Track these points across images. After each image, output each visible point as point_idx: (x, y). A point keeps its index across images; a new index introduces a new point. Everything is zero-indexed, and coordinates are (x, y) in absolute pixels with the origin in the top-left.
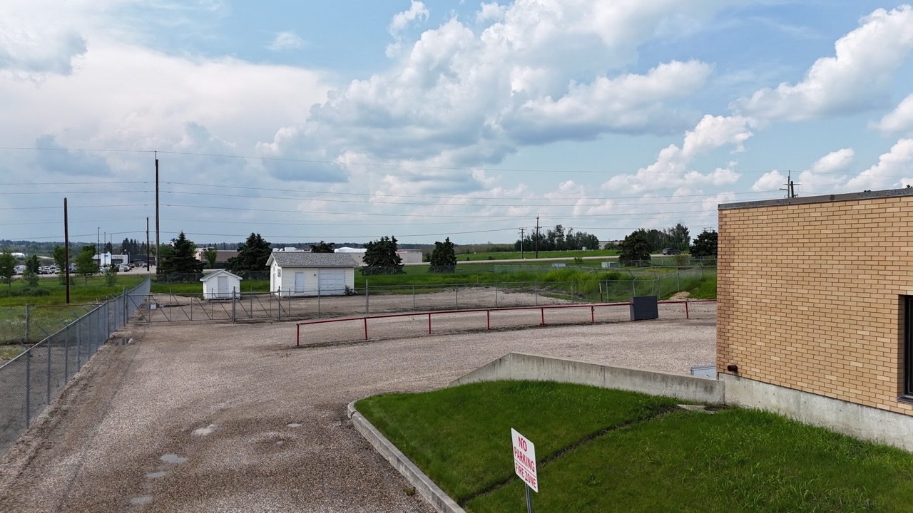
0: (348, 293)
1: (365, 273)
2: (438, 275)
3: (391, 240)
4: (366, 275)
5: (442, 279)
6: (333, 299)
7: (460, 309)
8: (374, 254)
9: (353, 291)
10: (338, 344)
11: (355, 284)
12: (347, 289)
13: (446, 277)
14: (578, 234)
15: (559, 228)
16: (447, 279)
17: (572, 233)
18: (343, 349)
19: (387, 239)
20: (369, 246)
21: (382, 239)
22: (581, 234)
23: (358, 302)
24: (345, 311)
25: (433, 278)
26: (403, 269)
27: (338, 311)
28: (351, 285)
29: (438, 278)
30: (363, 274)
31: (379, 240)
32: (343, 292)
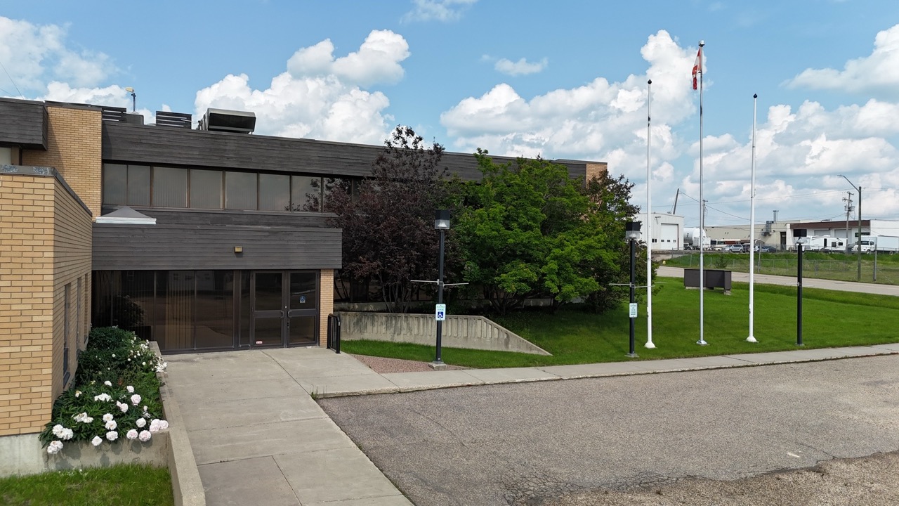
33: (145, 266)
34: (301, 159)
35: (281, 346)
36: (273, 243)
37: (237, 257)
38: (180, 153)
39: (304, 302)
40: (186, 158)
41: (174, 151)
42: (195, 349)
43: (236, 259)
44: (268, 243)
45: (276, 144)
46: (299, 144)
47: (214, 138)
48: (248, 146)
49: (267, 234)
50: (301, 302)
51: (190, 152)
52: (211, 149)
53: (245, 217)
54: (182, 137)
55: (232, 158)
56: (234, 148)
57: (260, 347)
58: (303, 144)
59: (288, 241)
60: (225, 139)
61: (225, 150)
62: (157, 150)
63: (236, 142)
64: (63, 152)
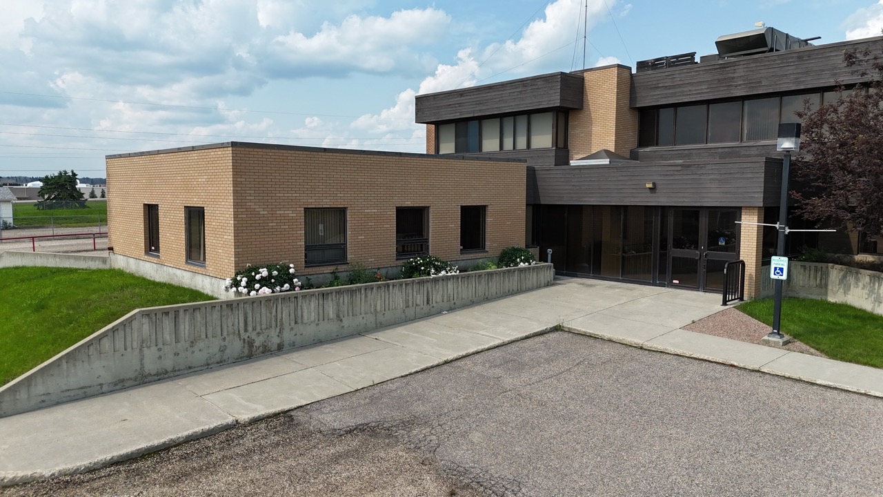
0: (7, 227)
1: (41, 208)
3: (71, 174)
8: (50, 188)
9: (12, 225)
11: (14, 217)
12: (5, 223)
19: (66, 173)
20: (46, 180)
21: (61, 173)
26: (86, 204)
28: (10, 221)
30: (38, 209)
31: (57, 174)
33: (581, 201)
34: (823, 71)
35: (697, 289)
36: (685, 177)
37: (651, 193)
38: (690, 90)
39: (724, 244)
40: (695, 94)
41: (685, 89)
42: (620, 278)
43: (650, 195)
44: (680, 178)
45: (792, 58)
46: (821, 51)
47: (723, 68)
48: (759, 68)
49: (679, 168)
50: (720, 243)
51: (699, 88)
52: (719, 80)
53: (755, 149)
54: (693, 73)
55: (740, 85)
56: (743, 74)
57: (676, 286)
58: (827, 50)
59: (701, 175)
60: (734, 66)
61: (733, 78)
62: (671, 91)
63: (745, 66)
64: (592, 108)
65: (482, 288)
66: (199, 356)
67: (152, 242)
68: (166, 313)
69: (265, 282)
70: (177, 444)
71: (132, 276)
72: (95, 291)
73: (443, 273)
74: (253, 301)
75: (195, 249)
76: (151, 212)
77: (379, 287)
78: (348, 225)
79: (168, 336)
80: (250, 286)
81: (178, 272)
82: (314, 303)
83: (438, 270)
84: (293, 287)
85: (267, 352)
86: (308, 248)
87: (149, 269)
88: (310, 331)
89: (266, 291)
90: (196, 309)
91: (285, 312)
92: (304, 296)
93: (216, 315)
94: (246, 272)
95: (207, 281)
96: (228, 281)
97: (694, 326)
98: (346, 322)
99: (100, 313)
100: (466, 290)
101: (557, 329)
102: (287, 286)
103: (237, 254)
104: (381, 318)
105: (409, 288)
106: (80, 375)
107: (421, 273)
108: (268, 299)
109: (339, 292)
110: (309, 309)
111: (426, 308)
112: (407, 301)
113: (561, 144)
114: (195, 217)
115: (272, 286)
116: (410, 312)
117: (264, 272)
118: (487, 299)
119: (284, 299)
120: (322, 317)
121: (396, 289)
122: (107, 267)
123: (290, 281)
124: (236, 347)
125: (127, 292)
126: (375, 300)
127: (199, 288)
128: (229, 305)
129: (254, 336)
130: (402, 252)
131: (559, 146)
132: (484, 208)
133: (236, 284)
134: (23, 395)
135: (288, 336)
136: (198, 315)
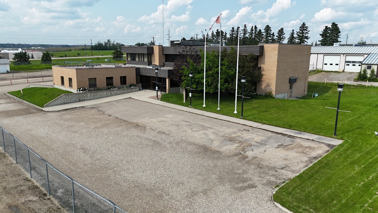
0: (8, 72)
2: (44, 64)
4: (16, 65)
5: (45, 66)
6: (2, 74)
7: (35, 77)
9: (10, 72)
10: (4, 86)
11: (10, 69)
12: (7, 71)
13: (47, 65)
14: (117, 43)
15: (109, 41)
16: (47, 66)
17: (114, 43)
18: (5, 87)
21: (21, 52)
22: (118, 43)
23: (10, 75)
24: (7, 78)
25: (41, 66)
26: (31, 62)
27: (5, 78)
28: (9, 70)
29: (44, 65)
30: (14, 64)
32: (6, 72)
33: (146, 75)
36: (159, 72)
37: (155, 74)
41: (170, 51)
42: (153, 90)
54: (171, 48)
55: (178, 52)
59: (161, 72)
61: (177, 50)
62: (168, 51)
64: (155, 53)
65: (122, 91)
66: (72, 101)
67: (63, 83)
68: (67, 95)
69: (82, 90)
70: (70, 109)
71: (59, 89)
72: (54, 92)
73: (114, 89)
74: (80, 93)
75: (71, 85)
76: (62, 78)
77: (101, 91)
78: (97, 81)
79: (68, 98)
80: (79, 91)
81: (68, 89)
82: (89, 94)
83: (113, 88)
84: (86, 91)
85: (82, 101)
86: (89, 85)
87: (62, 88)
88: (89, 98)
89: (82, 92)
90: (71, 94)
91: (85, 95)
92: (88, 93)
93: (74, 95)
94: (79, 89)
95: (73, 90)
96: (76, 90)
97: (151, 97)
98: (95, 97)
99: (57, 95)
100: (119, 92)
101: (130, 98)
102: (85, 91)
103: (77, 86)
104: (101, 96)
105: (107, 91)
106: (56, 102)
107: (110, 89)
108: (82, 93)
109: (94, 92)
110: (89, 95)
111: (110, 95)
112: (107, 94)
113: (150, 60)
114: (70, 80)
115: (83, 91)
116: (107, 95)
117: (82, 89)
118: (124, 93)
119: (84, 93)
120: (91, 96)
121: (104, 92)
122: (53, 87)
123: (86, 90)
124: (77, 100)
125: (60, 92)
126: (100, 93)
127: (72, 91)
128: (76, 94)
129: (80, 98)
130: (107, 85)
131: (149, 61)
132: (126, 76)
133: (77, 91)
134: (50, 104)
135: (85, 99)
136: (72, 95)
